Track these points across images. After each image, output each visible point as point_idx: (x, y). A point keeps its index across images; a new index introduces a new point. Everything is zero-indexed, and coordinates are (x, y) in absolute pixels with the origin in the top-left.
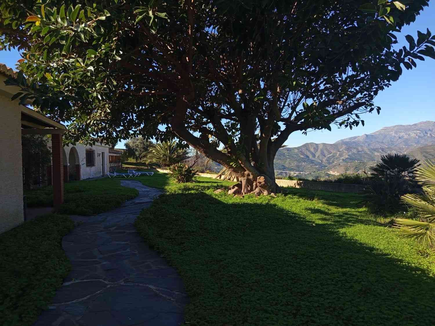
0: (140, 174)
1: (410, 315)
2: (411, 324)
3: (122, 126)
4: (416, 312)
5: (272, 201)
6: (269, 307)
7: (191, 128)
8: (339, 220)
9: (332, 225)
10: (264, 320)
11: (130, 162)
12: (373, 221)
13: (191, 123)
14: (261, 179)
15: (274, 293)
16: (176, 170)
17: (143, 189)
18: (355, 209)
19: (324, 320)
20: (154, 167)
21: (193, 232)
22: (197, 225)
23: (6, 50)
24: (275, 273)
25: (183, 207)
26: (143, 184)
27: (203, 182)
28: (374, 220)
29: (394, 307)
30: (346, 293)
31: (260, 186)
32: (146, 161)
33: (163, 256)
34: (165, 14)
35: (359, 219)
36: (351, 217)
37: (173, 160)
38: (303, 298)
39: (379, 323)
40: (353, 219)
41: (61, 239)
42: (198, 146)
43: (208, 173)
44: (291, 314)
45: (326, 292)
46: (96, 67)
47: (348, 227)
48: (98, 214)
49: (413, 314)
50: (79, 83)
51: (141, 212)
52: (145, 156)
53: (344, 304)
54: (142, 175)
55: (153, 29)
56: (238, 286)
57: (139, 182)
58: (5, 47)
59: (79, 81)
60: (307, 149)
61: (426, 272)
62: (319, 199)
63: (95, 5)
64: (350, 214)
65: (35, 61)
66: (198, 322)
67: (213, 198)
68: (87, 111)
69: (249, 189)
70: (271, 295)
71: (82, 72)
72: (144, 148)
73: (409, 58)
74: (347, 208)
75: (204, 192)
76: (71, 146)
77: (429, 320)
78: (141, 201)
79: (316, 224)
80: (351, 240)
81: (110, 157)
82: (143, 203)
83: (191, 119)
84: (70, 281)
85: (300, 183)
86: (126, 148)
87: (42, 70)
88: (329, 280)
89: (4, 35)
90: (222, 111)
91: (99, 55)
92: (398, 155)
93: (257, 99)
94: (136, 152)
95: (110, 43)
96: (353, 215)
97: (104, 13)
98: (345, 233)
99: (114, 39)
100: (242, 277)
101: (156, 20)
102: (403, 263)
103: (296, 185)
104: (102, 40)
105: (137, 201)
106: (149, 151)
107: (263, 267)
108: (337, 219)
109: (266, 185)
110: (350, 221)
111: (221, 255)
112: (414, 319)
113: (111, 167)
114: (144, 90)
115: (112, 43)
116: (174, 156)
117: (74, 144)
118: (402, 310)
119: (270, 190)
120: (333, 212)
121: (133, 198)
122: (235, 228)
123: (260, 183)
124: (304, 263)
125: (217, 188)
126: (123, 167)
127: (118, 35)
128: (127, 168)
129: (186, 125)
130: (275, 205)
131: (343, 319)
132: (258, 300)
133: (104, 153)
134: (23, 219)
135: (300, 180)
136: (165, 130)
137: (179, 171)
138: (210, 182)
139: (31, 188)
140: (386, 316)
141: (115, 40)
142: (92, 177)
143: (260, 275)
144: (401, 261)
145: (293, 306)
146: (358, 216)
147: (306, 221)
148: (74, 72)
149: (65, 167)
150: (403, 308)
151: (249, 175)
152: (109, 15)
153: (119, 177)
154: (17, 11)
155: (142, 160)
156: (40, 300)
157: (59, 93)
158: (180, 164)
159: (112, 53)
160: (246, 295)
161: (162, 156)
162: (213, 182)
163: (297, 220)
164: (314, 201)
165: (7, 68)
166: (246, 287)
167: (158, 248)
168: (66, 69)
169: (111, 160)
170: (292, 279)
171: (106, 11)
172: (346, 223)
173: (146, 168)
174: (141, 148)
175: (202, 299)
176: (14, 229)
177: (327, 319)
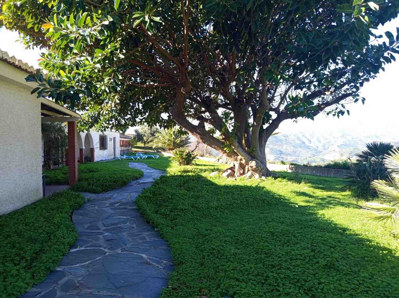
0: (147, 157)
1: (368, 289)
2: (366, 296)
3: (129, 115)
4: (372, 286)
5: (262, 183)
6: (241, 276)
7: (190, 116)
8: (321, 202)
9: (314, 207)
10: (235, 287)
11: (139, 146)
12: (353, 204)
13: (191, 112)
14: (253, 164)
15: (247, 265)
16: (177, 154)
17: (148, 171)
18: (339, 193)
19: (287, 289)
20: (160, 151)
21: (185, 209)
22: (190, 204)
23: (30, 49)
24: (252, 247)
25: (179, 187)
26: (148, 166)
27: (201, 165)
28: (356, 203)
29: (353, 281)
30: (312, 267)
31: (252, 170)
32: (152, 145)
33: (157, 230)
34: (159, 18)
35: (341, 202)
36: (333, 200)
37: (177, 144)
38: (273, 270)
39: (337, 294)
40: (335, 202)
41: (72, 213)
42: (195, 133)
43: (207, 157)
44: (260, 283)
45: (294, 266)
46: (102, 65)
47: (328, 209)
48: (106, 192)
49: (370, 288)
50: (88, 79)
51: (142, 191)
52: (151, 141)
53: (307, 277)
54: (148, 158)
55: (149, 31)
56: (217, 258)
57: (145, 165)
58: (29, 46)
59: (87, 77)
60: (303, 136)
61: (393, 252)
62: (306, 183)
63: (100, 12)
64: (333, 198)
65: (52, 60)
66: (179, 287)
67: (207, 180)
68: (99, 101)
69: (242, 172)
70: (244, 267)
71: (91, 68)
72: (151, 134)
73: (388, 53)
74: (332, 191)
75: (201, 174)
76: (86, 132)
77: (384, 294)
78: (145, 181)
79: (299, 206)
80: (327, 220)
81: (121, 141)
82: (146, 183)
83: (191, 109)
84: (75, 248)
85: (292, 167)
86: (136, 133)
87: (57, 67)
88: (298, 256)
89: (29, 36)
90: (219, 101)
91: (105, 54)
92: (383, 143)
93: (248, 91)
94: (144, 137)
95: (115, 43)
96: (336, 198)
97: (107, 18)
98: (324, 214)
99: (118, 39)
100: (222, 250)
101: (152, 23)
102: (372, 243)
103: (288, 169)
104: (108, 40)
105: (141, 181)
106: (156, 136)
107: (242, 242)
108: (320, 201)
109: (257, 169)
110: (331, 204)
111: (207, 230)
112: (370, 292)
113: (121, 151)
114: (149, 82)
115: (116, 43)
116: (177, 141)
117: (88, 130)
118: (360, 283)
119: (261, 173)
120: (318, 195)
121: (138, 178)
122: (223, 207)
123: (252, 167)
124: (279, 239)
125: (213, 171)
126: (133, 151)
127: (122, 36)
128: (136, 151)
129: (186, 114)
130: (263, 188)
131: (305, 290)
132: (233, 270)
133: (115, 138)
134: (42, 195)
135: (292, 164)
136: (167, 118)
137: (180, 155)
138: (208, 165)
139: (52, 168)
140: (344, 289)
141: (120, 40)
142: (105, 159)
143: (239, 249)
144: (370, 241)
145: (263, 276)
146: (340, 200)
147: (290, 203)
148: (84, 69)
149: (81, 150)
150: (361, 282)
151: (241, 160)
152: (111, 20)
153: (128, 160)
154: (38, 16)
155: (150, 144)
156: (49, 262)
157: (70, 87)
158: (181, 148)
159: (116, 52)
160: (223, 266)
161: (167, 141)
162: (210, 165)
163: (281, 202)
164: (301, 184)
165: (28, 66)
166: (224, 259)
167: (153, 223)
168: (77, 66)
169: (121, 144)
170: (266, 254)
171: (109, 17)
172: (327, 205)
173: (153, 151)
174: (148, 134)
175: (184, 267)
176: (34, 203)
177: (290, 288)
